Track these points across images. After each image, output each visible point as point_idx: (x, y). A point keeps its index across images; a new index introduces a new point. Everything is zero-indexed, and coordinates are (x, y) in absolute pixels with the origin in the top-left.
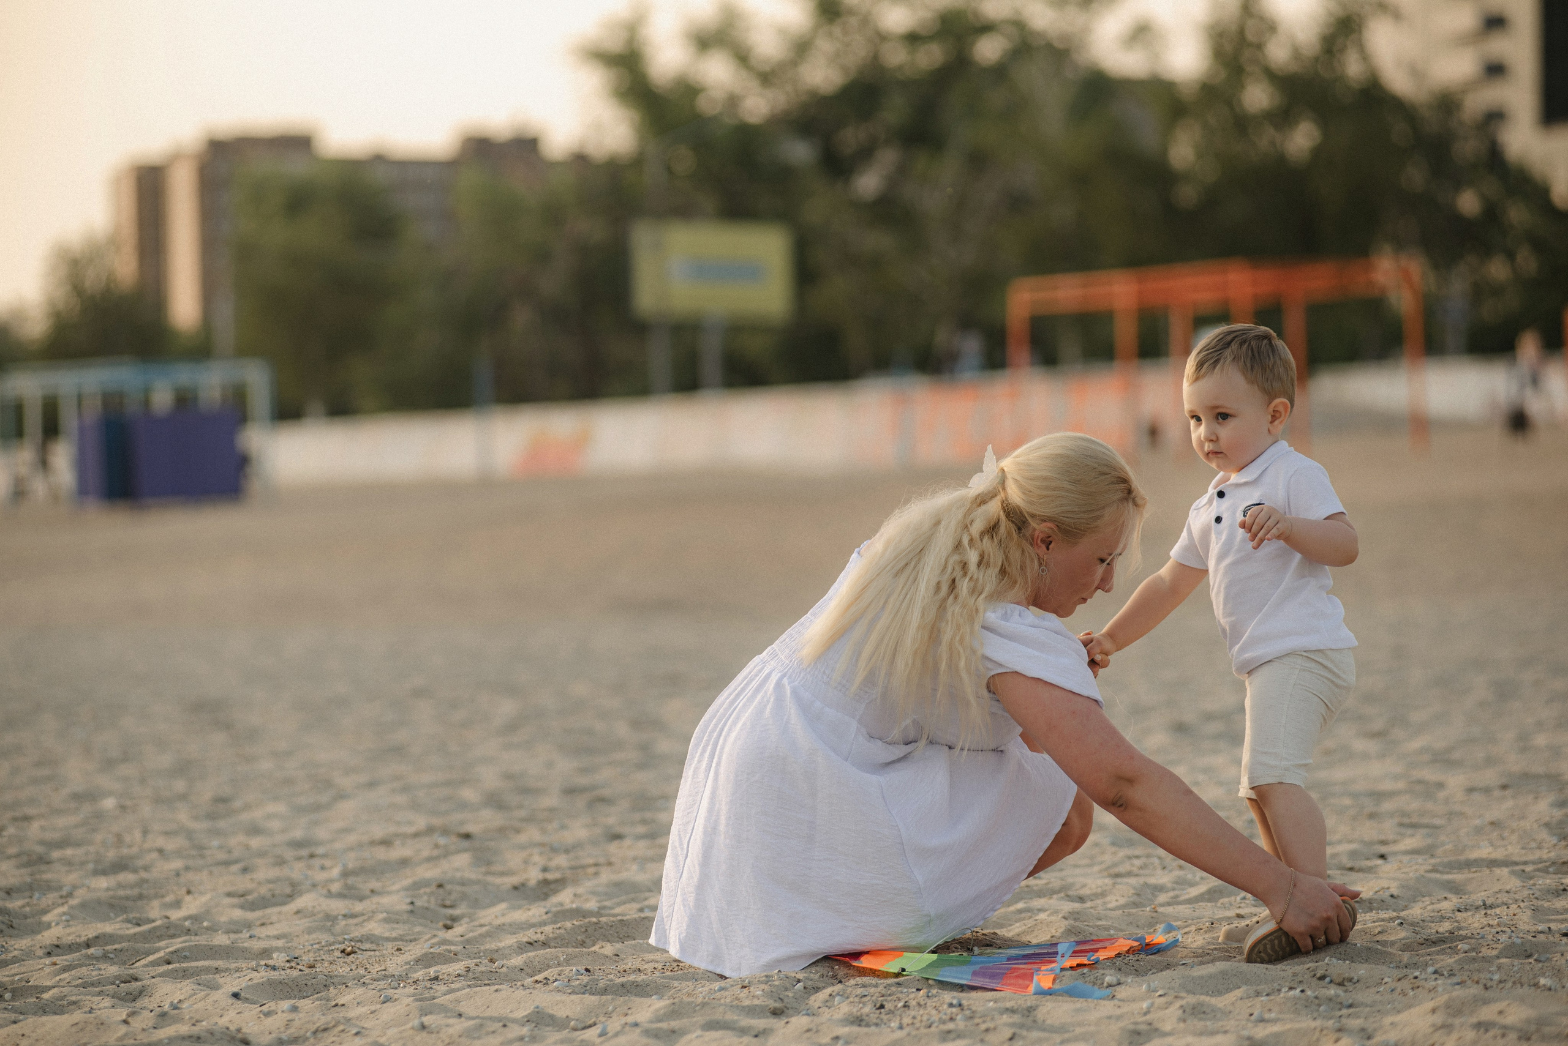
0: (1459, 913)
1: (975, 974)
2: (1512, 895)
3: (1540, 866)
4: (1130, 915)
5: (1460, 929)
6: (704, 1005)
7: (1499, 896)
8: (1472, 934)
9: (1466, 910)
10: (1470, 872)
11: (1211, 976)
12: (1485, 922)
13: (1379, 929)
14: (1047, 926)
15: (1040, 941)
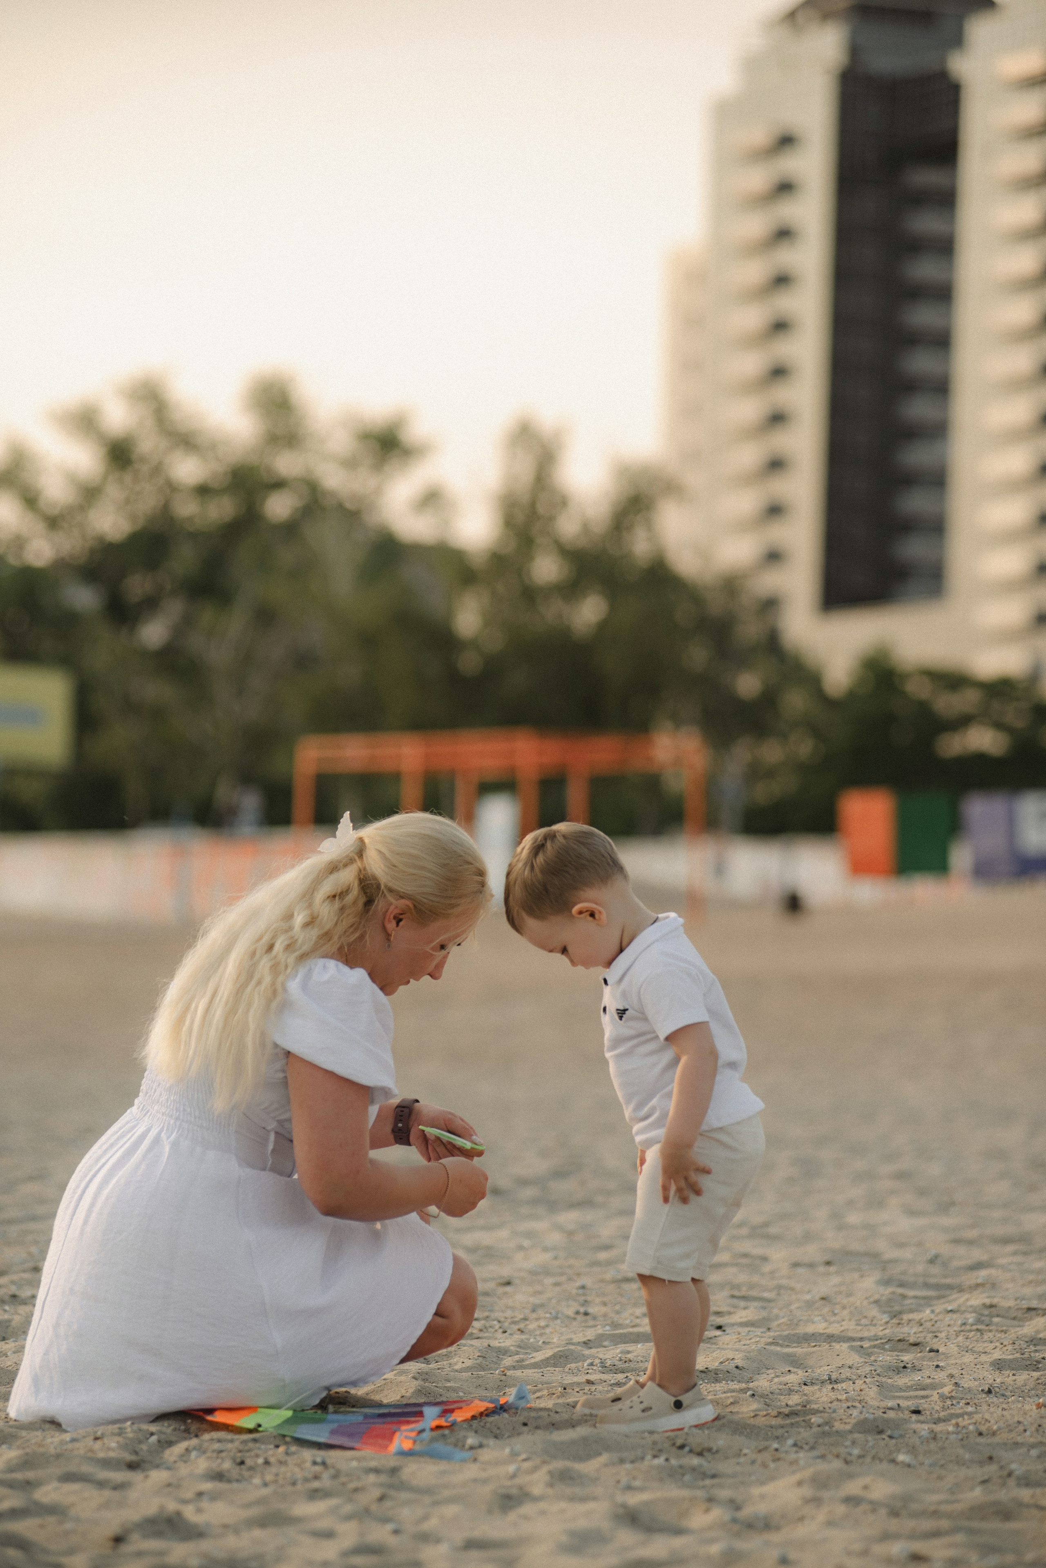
0: (806, 1387)
1: (333, 1432)
2: (854, 1370)
3: (876, 1342)
4: (478, 1377)
5: (809, 1402)
6: (58, 1456)
7: (842, 1371)
8: (824, 1408)
9: (812, 1384)
10: (809, 1346)
11: (573, 1442)
12: (833, 1397)
13: (731, 1400)
14: (397, 1385)
15: (390, 1401)
